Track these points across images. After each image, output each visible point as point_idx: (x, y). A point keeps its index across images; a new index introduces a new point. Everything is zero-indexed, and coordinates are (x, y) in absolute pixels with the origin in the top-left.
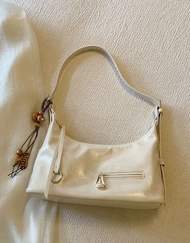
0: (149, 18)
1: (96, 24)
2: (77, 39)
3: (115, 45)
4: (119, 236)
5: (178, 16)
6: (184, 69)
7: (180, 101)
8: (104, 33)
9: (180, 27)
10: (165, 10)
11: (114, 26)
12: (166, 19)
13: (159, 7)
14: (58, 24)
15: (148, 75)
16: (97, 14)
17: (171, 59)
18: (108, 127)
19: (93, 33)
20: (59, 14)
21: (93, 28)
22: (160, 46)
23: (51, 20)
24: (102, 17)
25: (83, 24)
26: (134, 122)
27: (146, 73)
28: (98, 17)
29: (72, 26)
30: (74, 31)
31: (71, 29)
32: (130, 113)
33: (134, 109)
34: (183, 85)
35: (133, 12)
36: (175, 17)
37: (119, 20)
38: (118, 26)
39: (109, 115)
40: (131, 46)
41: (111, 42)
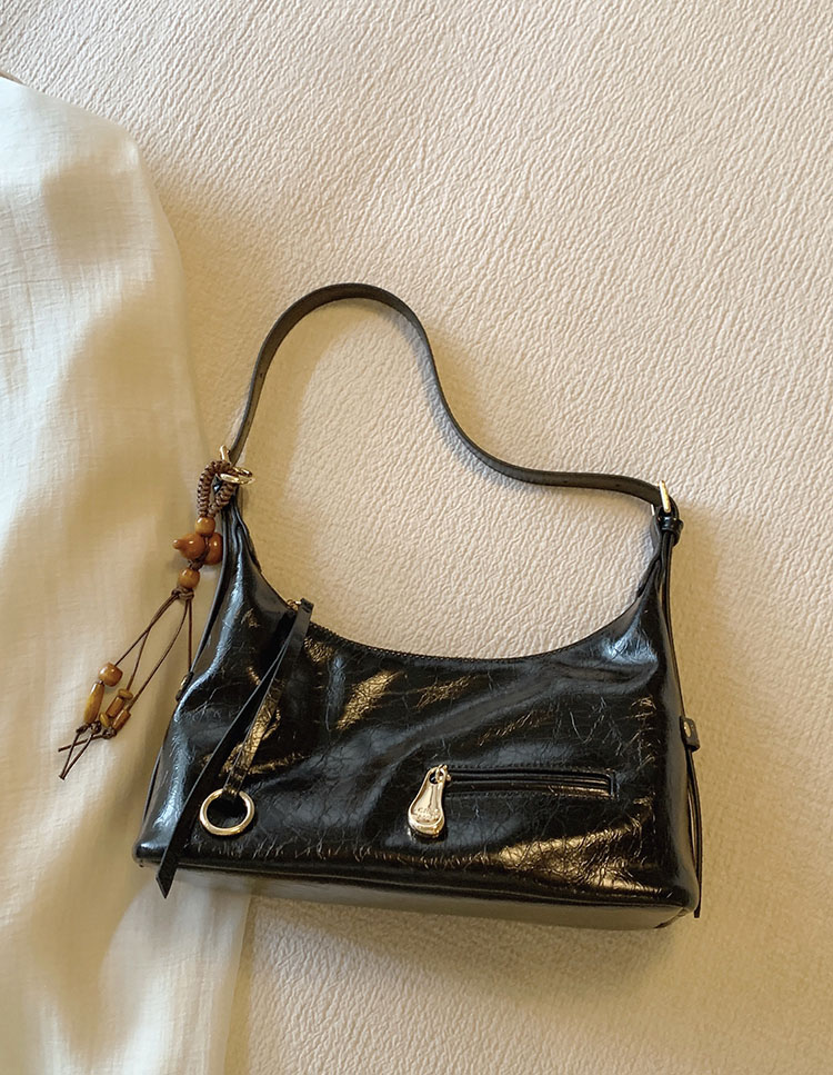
0: (617, 174)
1: (411, 192)
2: (333, 248)
3: (485, 275)
4: (497, 1058)
5: (728, 167)
6: (753, 373)
7: (740, 500)
8: (442, 226)
9: (737, 209)
10: (679, 144)
11: (478, 200)
12: (681, 177)
13: (656, 130)
14: (262, 189)
15: (614, 394)
16: (416, 154)
17: (701, 335)
18: (454, 598)
19: (399, 227)
20: (267, 148)
21: (397, 208)
22: (659, 280)
23: (235, 171)
24: (435, 164)
25: (360, 191)
26: (561, 580)
27: (605, 384)
28: (418, 163)
29: (315, 198)
30: (322, 216)
31: (310, 210)
32: (543, 544)
33: (560, 524)
34: (751, 435)
35: (553, 149)
36: (716, 169)
37: (499, 176)
38: (495, 200)
39: (459, 548)
40: (546, 278)
41: (467, 262)
